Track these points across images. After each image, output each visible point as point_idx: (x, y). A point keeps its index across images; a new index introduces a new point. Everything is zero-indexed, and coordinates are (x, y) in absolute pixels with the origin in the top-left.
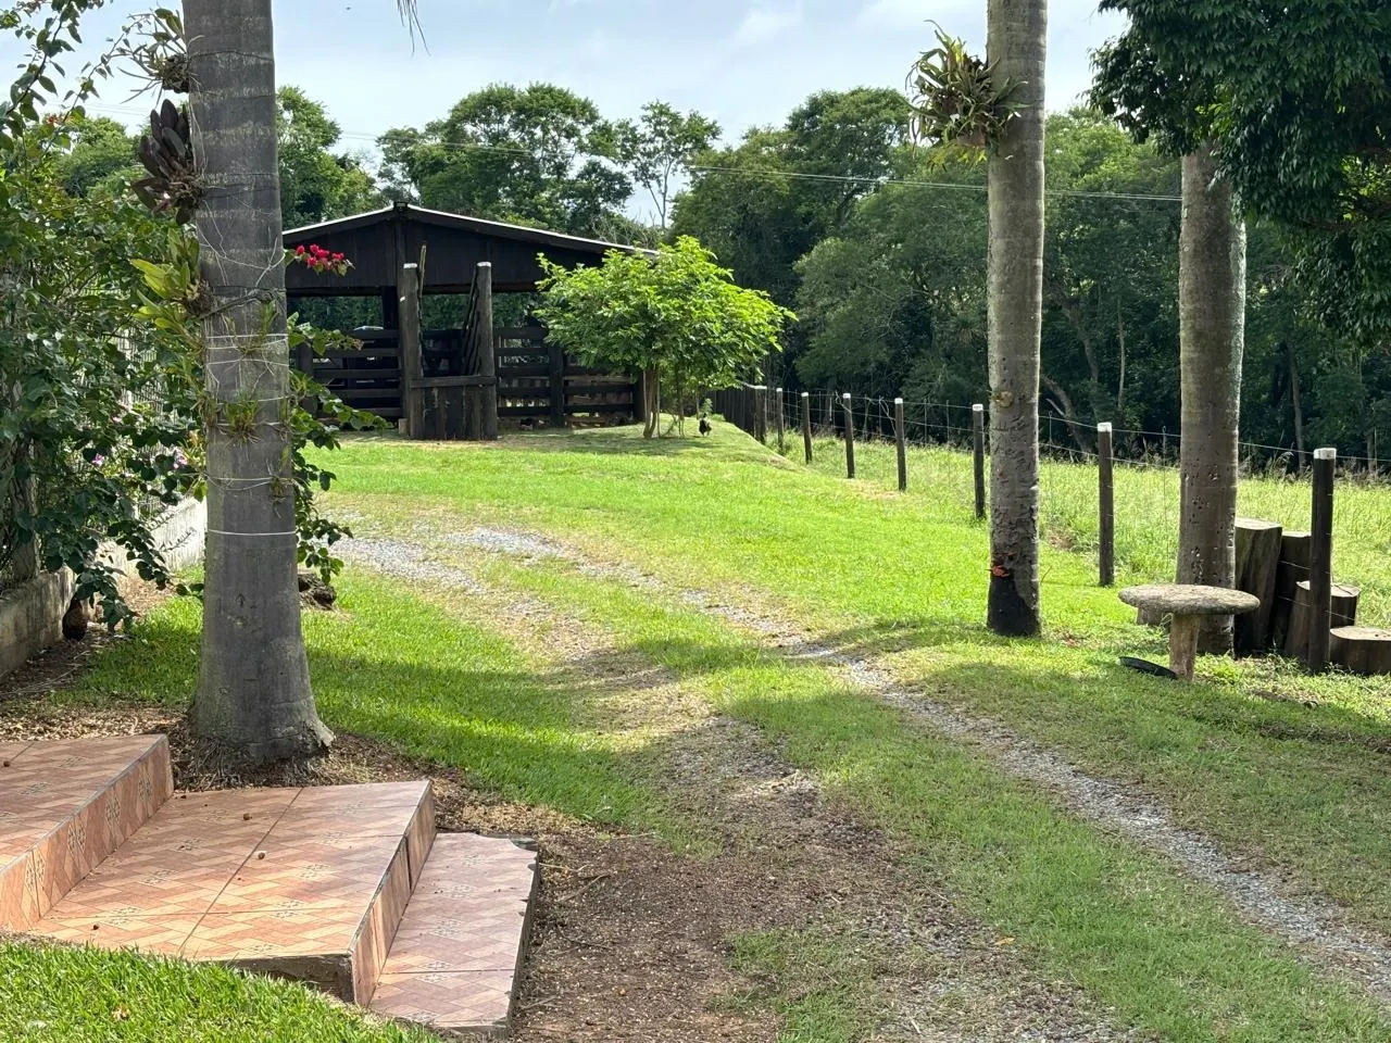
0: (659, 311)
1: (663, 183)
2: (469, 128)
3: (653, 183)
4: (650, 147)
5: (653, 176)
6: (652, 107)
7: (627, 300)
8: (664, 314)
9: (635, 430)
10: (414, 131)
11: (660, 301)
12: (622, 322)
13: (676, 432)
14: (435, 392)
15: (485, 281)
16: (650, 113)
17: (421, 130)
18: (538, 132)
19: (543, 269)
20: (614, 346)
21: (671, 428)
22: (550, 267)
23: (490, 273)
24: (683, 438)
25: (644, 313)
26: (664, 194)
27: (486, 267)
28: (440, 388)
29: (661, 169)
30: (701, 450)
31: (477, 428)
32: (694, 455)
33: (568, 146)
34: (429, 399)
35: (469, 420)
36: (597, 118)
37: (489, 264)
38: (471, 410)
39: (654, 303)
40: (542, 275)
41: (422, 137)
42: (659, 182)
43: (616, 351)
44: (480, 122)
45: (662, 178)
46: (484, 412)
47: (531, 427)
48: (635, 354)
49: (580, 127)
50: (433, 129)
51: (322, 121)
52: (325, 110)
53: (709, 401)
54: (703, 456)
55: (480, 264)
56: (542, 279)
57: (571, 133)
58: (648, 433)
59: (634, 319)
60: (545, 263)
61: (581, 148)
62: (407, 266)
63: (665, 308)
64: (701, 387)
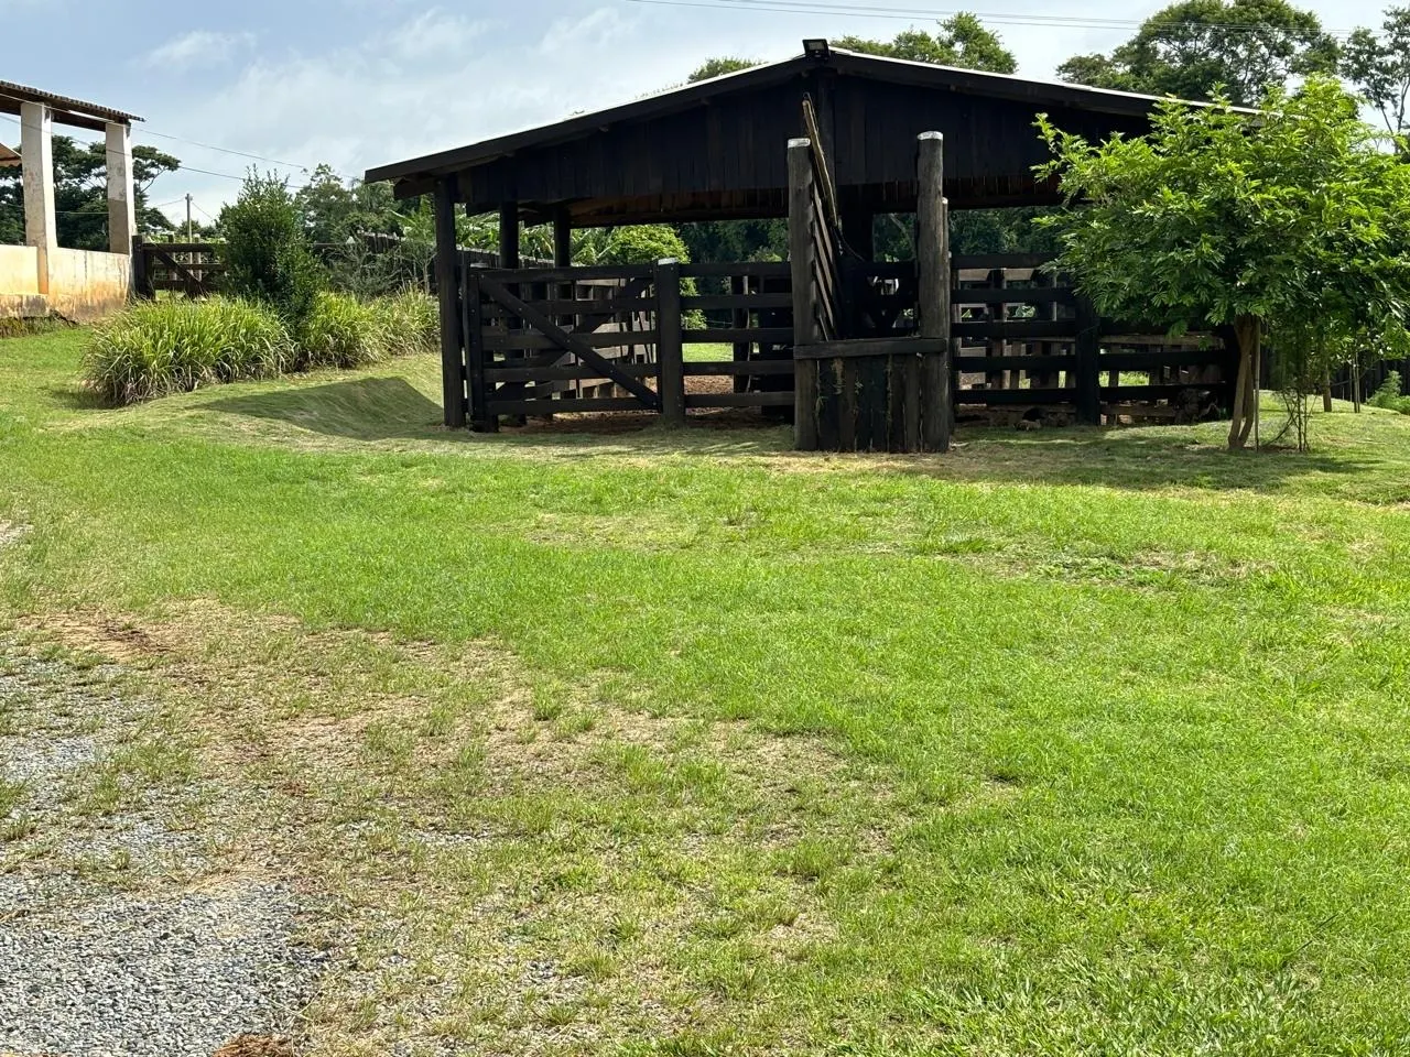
0: (1256, 211)
1: (1400, 103)
2: (1162, 47)
3: (1388, 103)
4: (1389, 60)
5: (1387, 96)
6: (1396, 14)
7: (1192, 190)
8: (1267, 213)
9: (1215, 432)
10: (1101, 58)
11: (1258, 190)
12: (1184, 231)
13: (1294, 439)
14: (838, 366)
15: (931, 166)
16: (1392, 20)
17: (1108, 57)
18: (1241, 51)
19: (1045, 143)
20: (1162, 280)
21: (1286, 430)
22: (1058, 138)
23: (941, 152)
24: (1304, 449)
25: (1227, 216)
26: (1400, 118)
27: (934, 141)
28: (847, 360)
29: (1398, 88)
30: (1329, 477)
31: (910, 432)
32: (1312, 489)
33: (1280, 66)
34: (827, 378)
35: (898, 414)
36: (1318, 34)
37: (940, 136)
38: (901, 399)
39: (1249, 194)
40: (1044, 154)
41: (1109, 65)
42: (1394, 101)
43: (1165, 287)
44: (1176, 40)
45: (1398, 98)
46: (926, 401)
47: (1037, 424)
48: (1204, 297)
49: (1295, 44)
50: (1121, 55)
51: (996, 51)
52: (1000, 40)
53: (1395, 374)
54: (1330, 490)
55: (923, 136)
56: (1045, 161)
57: (1283, 51)
58: (1236, 440)
59: (1208, 224)
60: (1049, 132)
61: (1296, 68)
62: (792, 143)
63: (1266, 201)
64: (1362, 354)
